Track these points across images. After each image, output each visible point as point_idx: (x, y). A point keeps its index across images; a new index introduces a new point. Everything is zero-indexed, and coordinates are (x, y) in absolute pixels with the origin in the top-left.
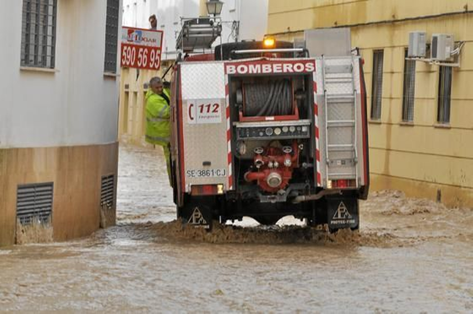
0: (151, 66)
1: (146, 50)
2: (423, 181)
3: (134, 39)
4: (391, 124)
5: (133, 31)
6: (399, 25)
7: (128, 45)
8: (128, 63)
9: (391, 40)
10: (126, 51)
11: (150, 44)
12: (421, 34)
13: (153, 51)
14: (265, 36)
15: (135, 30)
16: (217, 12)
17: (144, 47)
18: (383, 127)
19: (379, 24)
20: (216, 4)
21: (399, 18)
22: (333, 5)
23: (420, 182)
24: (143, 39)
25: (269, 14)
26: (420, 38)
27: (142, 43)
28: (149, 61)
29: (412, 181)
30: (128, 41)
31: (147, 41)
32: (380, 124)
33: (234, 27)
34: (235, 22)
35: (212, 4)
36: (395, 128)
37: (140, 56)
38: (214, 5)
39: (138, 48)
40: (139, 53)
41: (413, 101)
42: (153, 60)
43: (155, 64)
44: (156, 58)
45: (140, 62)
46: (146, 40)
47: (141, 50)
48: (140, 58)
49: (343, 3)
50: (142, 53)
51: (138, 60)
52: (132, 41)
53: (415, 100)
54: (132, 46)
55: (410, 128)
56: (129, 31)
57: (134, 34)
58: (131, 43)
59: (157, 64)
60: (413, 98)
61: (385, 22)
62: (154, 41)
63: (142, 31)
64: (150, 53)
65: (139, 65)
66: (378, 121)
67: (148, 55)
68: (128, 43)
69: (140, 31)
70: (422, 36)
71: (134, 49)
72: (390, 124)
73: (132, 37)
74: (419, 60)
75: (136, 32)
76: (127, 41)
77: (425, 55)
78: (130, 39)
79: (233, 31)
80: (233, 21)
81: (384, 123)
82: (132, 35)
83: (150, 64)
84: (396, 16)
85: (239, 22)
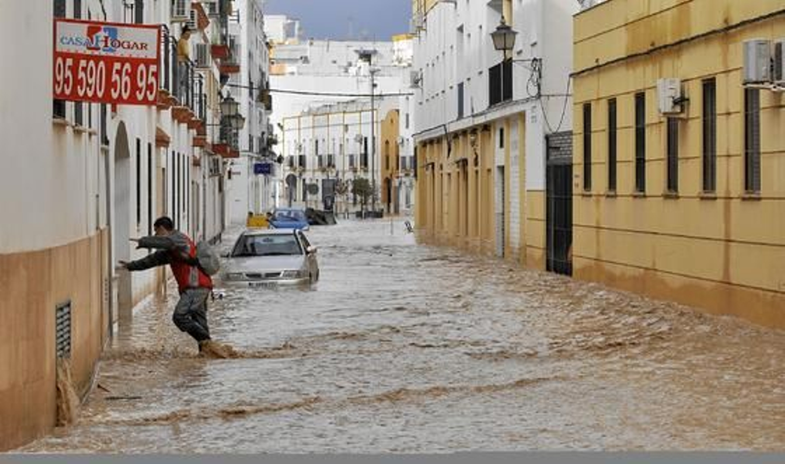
0: (140, 97)
1: (127, 66)
2: (776, 292)
3: (101, 45)
4: (731, 198)
5: (99, 29)
6: (734, 35)
7: (88, 58)
8: (90, 94)
9: (725, 61)
10: (84, 69)
11: (135, 53)
12: (761, 44)
13: (142, 67)
14: (571, 75)
15: (103, 27)
16: (507, 46)
17: (123, 61)
18: (720, 203)
19: (707, 37)
20: (505, 34)
21: (734, 23)
22: (649, 16)
23: (772, 294)
24: (121, 44)
25: (575, 43)
26: (760, 49)
27: (120, 52)
28: (135, 88)
29: (761, 292)
30: (89, 48)
31: (129, 47)
32: (715, 198)
33: (535, 68)
34: (535, 60)
35: (500, 35)
36: (735, 204)
37: (115, 77)
38: (503, 38)
39: (109, 61)
40: (114, 72)
41: (759, 158)
42: (142, 84)
43: (148, 93)
44: (149, 82)
45: (115, 91)
46: (125, 45)
47: (117, 66)
48: (116, 82)
49: (661, 12)
50: (119, 72)
51: (113, 87)
52: (98, 49)
53: (762, 156)
54: (97, 59)
55: (756, 202)
56: (89, 28)
57: (102, 34)
58: (96, 53)
59: (151, 93)
60: (759, 153)
61: (714, 32)
62: (144, 46)
63: (118, 28)
64: (136, 72)
65: (115, 95)
66: (712, 195)
67: (133, 75)
68: (89, 52)
69: (113, 28)
70: (763, 47)
71: (102, 64)
72: (728, 198)
73: (97, 41)
74: (763, 88)
75: (105, 30)
76: (85, 48)
77: (769, 78)
78: (93, 46)
79: (532, 75)
80: (532, 58)
81: (720, 198)
82: (97, 38)
83: (138, 92)
84: (729, 21)
85: (541, 60)
